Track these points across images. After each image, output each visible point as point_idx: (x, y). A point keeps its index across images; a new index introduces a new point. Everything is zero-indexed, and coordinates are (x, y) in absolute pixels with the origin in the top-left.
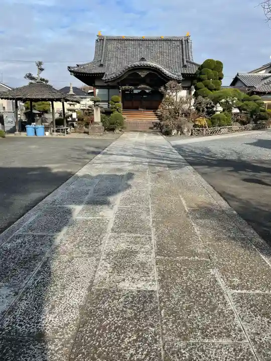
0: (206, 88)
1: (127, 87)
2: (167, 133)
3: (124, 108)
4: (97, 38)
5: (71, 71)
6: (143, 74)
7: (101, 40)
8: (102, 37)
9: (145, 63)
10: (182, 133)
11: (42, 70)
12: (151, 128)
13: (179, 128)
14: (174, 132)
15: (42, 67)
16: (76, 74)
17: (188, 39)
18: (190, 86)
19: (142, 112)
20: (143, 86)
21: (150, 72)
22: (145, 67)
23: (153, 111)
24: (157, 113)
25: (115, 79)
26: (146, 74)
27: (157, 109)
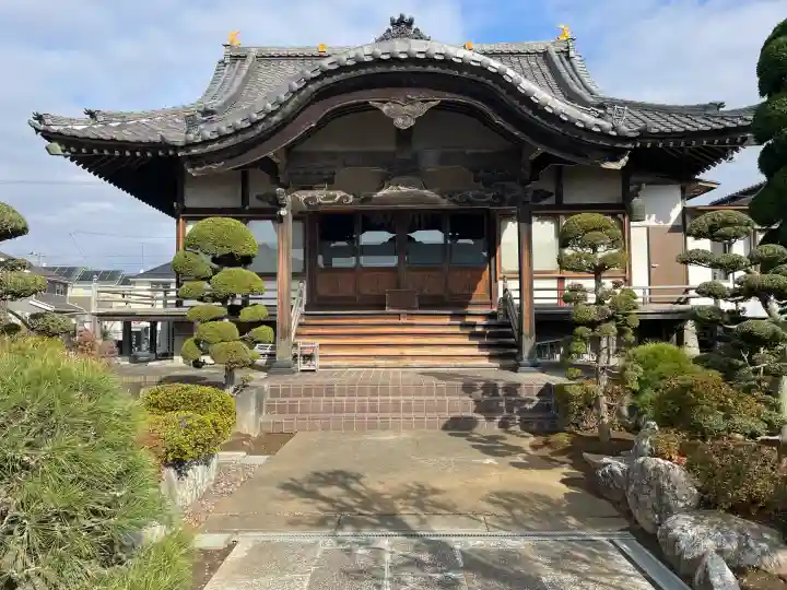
1: (320, 195)
3: (316, 303)
5: (49, 136)
6: (404, 111)
8: (245, 50)
12: (459, 426)
16: (72, 149)
17: (568, 47)
18: (621, 201)
19: (403, 321)
20: (404, 189)
21: (448, 97)
22: (419, 68)
23: (453, 316)
24: (474, 325)
25: (240, 138)
26: (420, 109)
27: (466, 305)
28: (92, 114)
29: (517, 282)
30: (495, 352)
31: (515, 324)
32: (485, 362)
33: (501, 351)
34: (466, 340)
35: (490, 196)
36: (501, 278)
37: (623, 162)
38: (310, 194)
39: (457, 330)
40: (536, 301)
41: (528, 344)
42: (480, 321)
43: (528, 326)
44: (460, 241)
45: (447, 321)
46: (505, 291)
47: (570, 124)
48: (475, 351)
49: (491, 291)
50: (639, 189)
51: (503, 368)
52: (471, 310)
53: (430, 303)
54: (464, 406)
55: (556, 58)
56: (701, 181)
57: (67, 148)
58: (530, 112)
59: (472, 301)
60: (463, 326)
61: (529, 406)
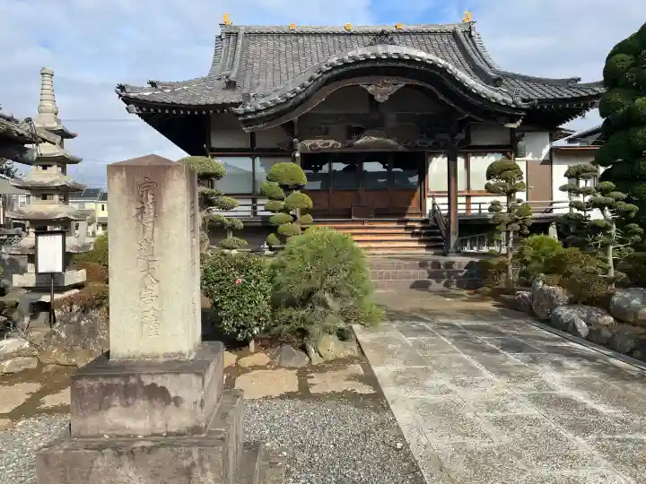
1: (319, 143)
4: (219, 31)
8: (235, 27)
12: (420, 286)
16: (144, 109)
17: (470, 28)
18: (509, 143)
19: (366, 225)
20: (374, 139)
21: (410, 82)
22: (394, 64)
23: (399, 222)
24: (413, 228)
25: (278, 109)
26: (392, 89)
27: (405, 214)
28: (153, 84)
29: (447, 199)
30: (430, 245)
31: (443, 227)
32: (424, 251)
33: (433, 244)
34: (409, 238)
35: (431, 143)
36: (429, 196)
37: (518, 123)
38: (313, 142)
39: (403, 231)
40: (459, 212)
41: (454, 239)
42: (417, 225)
43: (454, 227)
44: (394, 170)
45: (395, 225)
46: (434, 204)
47: (487, 100)
48: (416, 244)
49: (422, 205)
50: (523, 135)
51: (435, 254)
52: (409, 217)
53: (383, 213)
54: (423, 275)
55: (462, 37)
56: (562, 129)
57: (141, 109)
58: (462, 92)
59: (409, 211)
60: (407, 228)
61: (460, 274)
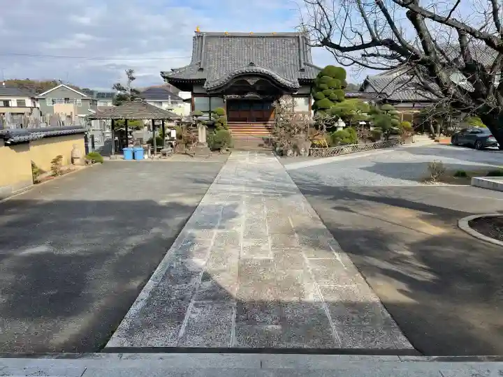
0: (326, 99)
1: (233, 96)
2: (282, 154)
3: (230, 119)
4: (194, 34)
5: (164, 77)
6: (252, 82)
7: (199, 37)
8: (201, 33)
9: (254, 68)
10: (299, 154)
11: (133, 79)
12: (260, 145)
13: (295, 148)
14: (290, 152)
15: (134, 75)
16: (170, 80)
18: (310, 93)
19: (251, 125)
21: (261, 79)
22: (255, 74)
23: (264, 124)
24: (268, 126)
26: (255, 81)
27: (268, 121)
28: (173, 70)
34: (266, 130)
38: (230, 96)
39: (264, 127)
42: (270, 125)
45: (262, 125)
48: (267, 132)
52: (269, 122)
53: (259, 120)
54: (262, 142)
60: (266, 126)
